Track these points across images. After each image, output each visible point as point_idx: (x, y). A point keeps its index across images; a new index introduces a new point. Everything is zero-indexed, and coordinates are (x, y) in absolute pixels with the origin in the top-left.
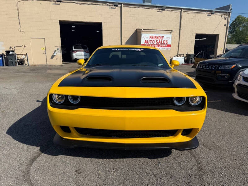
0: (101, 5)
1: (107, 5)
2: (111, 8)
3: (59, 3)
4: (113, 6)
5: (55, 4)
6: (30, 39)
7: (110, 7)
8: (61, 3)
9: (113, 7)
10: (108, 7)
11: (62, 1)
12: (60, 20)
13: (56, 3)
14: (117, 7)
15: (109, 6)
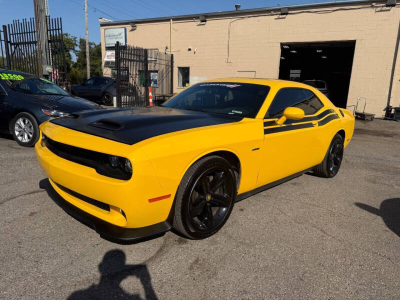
0: (359, 8)
1: (373, 7)
2: (381, 11)
3: (284, 16)
4: (384, 6)
5: (279, 18)
6: (237, 73)
7: (378, 9)
8: (288, 15)
9: (385, 8)
10: (373, 10)
11: (289, 12)
12: (282, 42)
13: (281, 16)
14: (393, 8)
15: (377, 7)
